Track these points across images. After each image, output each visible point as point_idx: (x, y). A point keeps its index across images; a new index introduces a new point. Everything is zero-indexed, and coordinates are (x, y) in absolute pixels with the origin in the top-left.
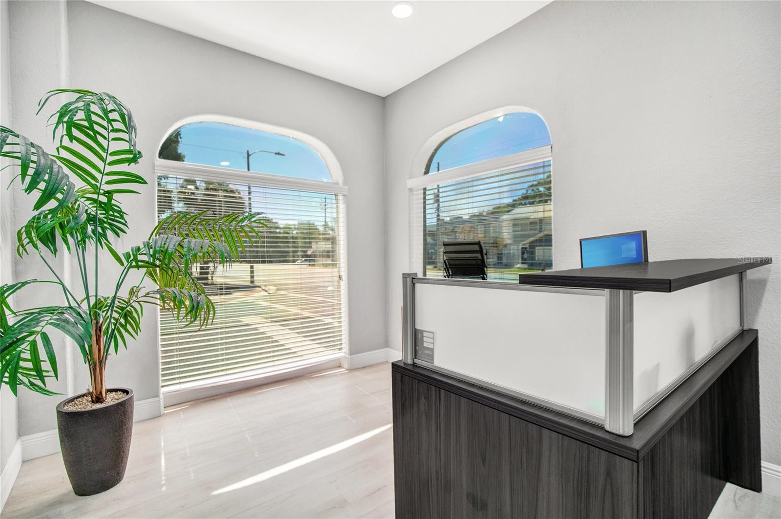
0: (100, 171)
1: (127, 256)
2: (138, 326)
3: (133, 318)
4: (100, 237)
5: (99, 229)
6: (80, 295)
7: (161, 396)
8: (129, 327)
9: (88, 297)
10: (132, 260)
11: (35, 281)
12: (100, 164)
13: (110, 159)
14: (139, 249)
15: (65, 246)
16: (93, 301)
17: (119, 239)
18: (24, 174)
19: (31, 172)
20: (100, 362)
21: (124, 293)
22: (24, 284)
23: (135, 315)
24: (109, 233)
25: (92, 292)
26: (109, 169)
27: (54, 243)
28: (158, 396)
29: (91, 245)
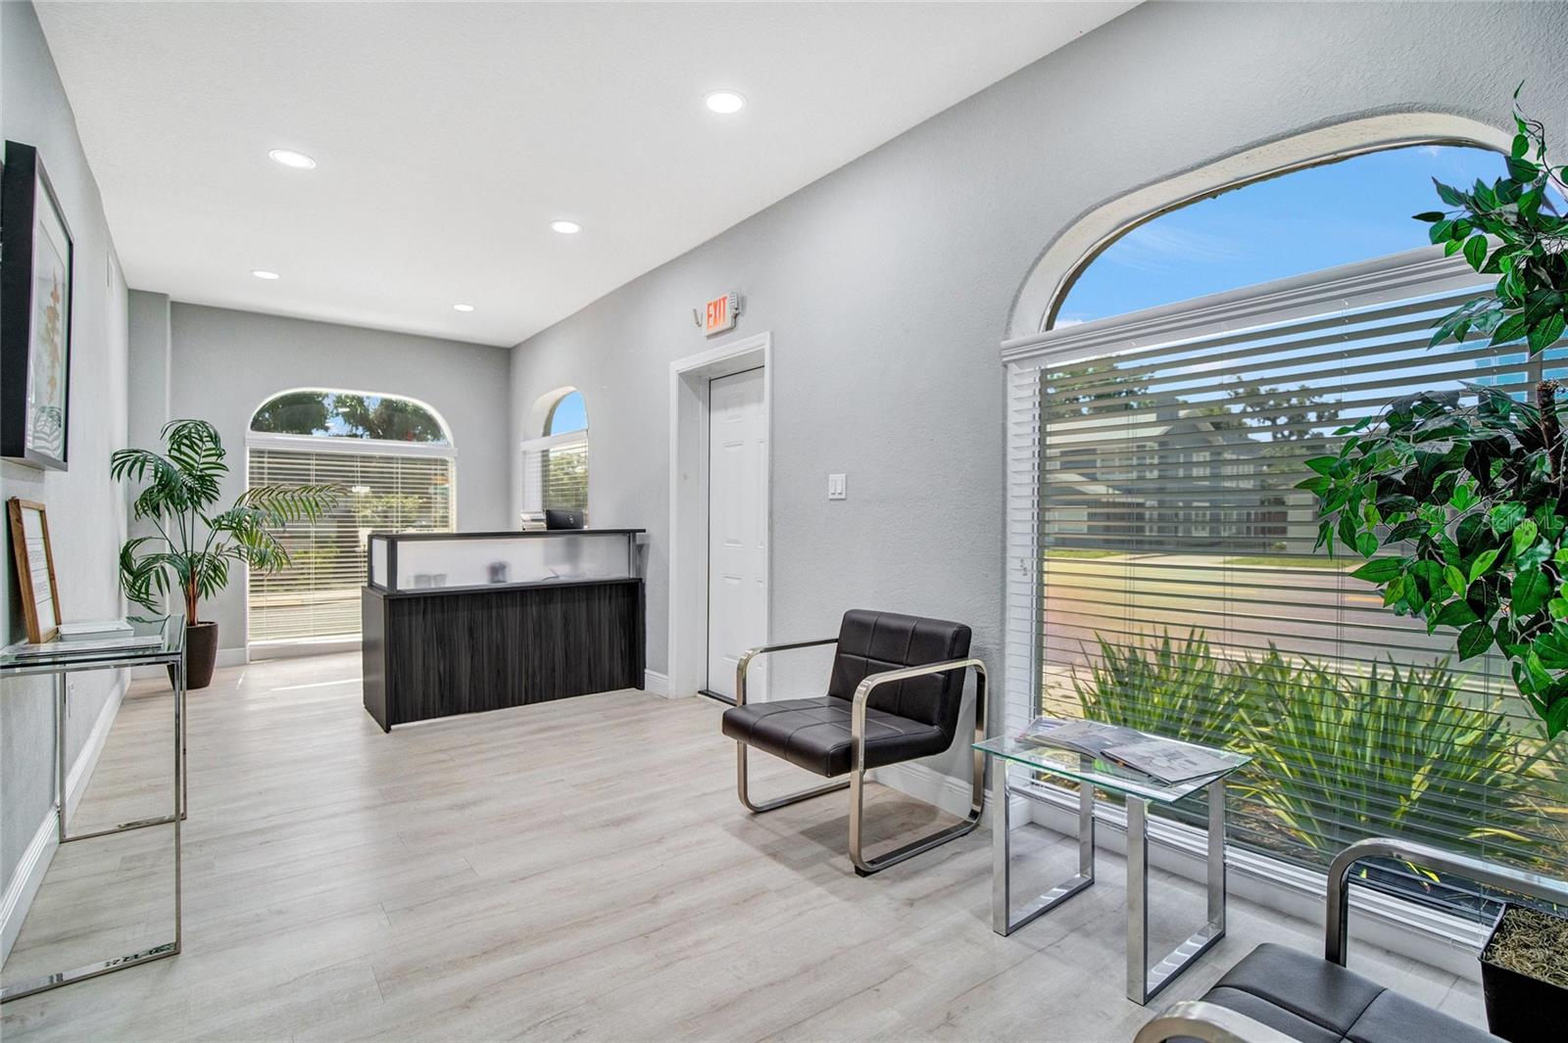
0: (196, 462)
1: (215, 521)
2: (225, 579)
3: (221, 572)
4: (197, 504)
5: (195, 498)
6: (180, 550)
7: (247, 647)
8: (217, 579)
9: (186, 552)
10: (217, 524)
11: (151, 538)
12: (196, 457)
13: (204, 454)
14: (223, 517)
15: (167, 512)
16: (189, 555)
17: (212, 506)
18: (156, 476)
19: (159, 475)
20: (194, 597)
21: (212, 549)
22: (141, 541)
23: (222, 568)
24: (203, 501)
25: (189, 549)
26: (203, 460)
27: (158, 510)
28: (244, 646)
29: (188, 514)
